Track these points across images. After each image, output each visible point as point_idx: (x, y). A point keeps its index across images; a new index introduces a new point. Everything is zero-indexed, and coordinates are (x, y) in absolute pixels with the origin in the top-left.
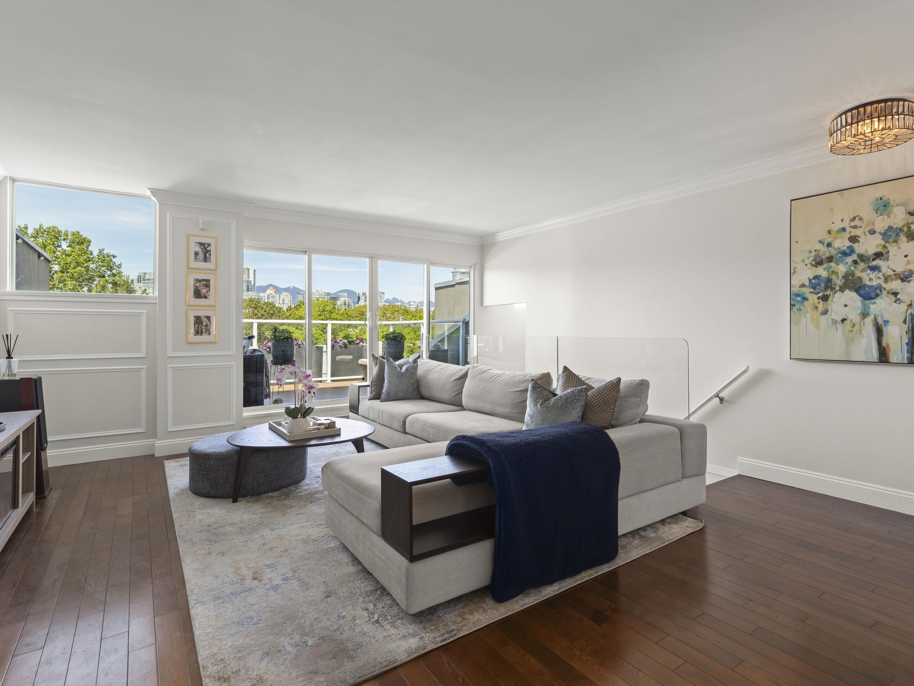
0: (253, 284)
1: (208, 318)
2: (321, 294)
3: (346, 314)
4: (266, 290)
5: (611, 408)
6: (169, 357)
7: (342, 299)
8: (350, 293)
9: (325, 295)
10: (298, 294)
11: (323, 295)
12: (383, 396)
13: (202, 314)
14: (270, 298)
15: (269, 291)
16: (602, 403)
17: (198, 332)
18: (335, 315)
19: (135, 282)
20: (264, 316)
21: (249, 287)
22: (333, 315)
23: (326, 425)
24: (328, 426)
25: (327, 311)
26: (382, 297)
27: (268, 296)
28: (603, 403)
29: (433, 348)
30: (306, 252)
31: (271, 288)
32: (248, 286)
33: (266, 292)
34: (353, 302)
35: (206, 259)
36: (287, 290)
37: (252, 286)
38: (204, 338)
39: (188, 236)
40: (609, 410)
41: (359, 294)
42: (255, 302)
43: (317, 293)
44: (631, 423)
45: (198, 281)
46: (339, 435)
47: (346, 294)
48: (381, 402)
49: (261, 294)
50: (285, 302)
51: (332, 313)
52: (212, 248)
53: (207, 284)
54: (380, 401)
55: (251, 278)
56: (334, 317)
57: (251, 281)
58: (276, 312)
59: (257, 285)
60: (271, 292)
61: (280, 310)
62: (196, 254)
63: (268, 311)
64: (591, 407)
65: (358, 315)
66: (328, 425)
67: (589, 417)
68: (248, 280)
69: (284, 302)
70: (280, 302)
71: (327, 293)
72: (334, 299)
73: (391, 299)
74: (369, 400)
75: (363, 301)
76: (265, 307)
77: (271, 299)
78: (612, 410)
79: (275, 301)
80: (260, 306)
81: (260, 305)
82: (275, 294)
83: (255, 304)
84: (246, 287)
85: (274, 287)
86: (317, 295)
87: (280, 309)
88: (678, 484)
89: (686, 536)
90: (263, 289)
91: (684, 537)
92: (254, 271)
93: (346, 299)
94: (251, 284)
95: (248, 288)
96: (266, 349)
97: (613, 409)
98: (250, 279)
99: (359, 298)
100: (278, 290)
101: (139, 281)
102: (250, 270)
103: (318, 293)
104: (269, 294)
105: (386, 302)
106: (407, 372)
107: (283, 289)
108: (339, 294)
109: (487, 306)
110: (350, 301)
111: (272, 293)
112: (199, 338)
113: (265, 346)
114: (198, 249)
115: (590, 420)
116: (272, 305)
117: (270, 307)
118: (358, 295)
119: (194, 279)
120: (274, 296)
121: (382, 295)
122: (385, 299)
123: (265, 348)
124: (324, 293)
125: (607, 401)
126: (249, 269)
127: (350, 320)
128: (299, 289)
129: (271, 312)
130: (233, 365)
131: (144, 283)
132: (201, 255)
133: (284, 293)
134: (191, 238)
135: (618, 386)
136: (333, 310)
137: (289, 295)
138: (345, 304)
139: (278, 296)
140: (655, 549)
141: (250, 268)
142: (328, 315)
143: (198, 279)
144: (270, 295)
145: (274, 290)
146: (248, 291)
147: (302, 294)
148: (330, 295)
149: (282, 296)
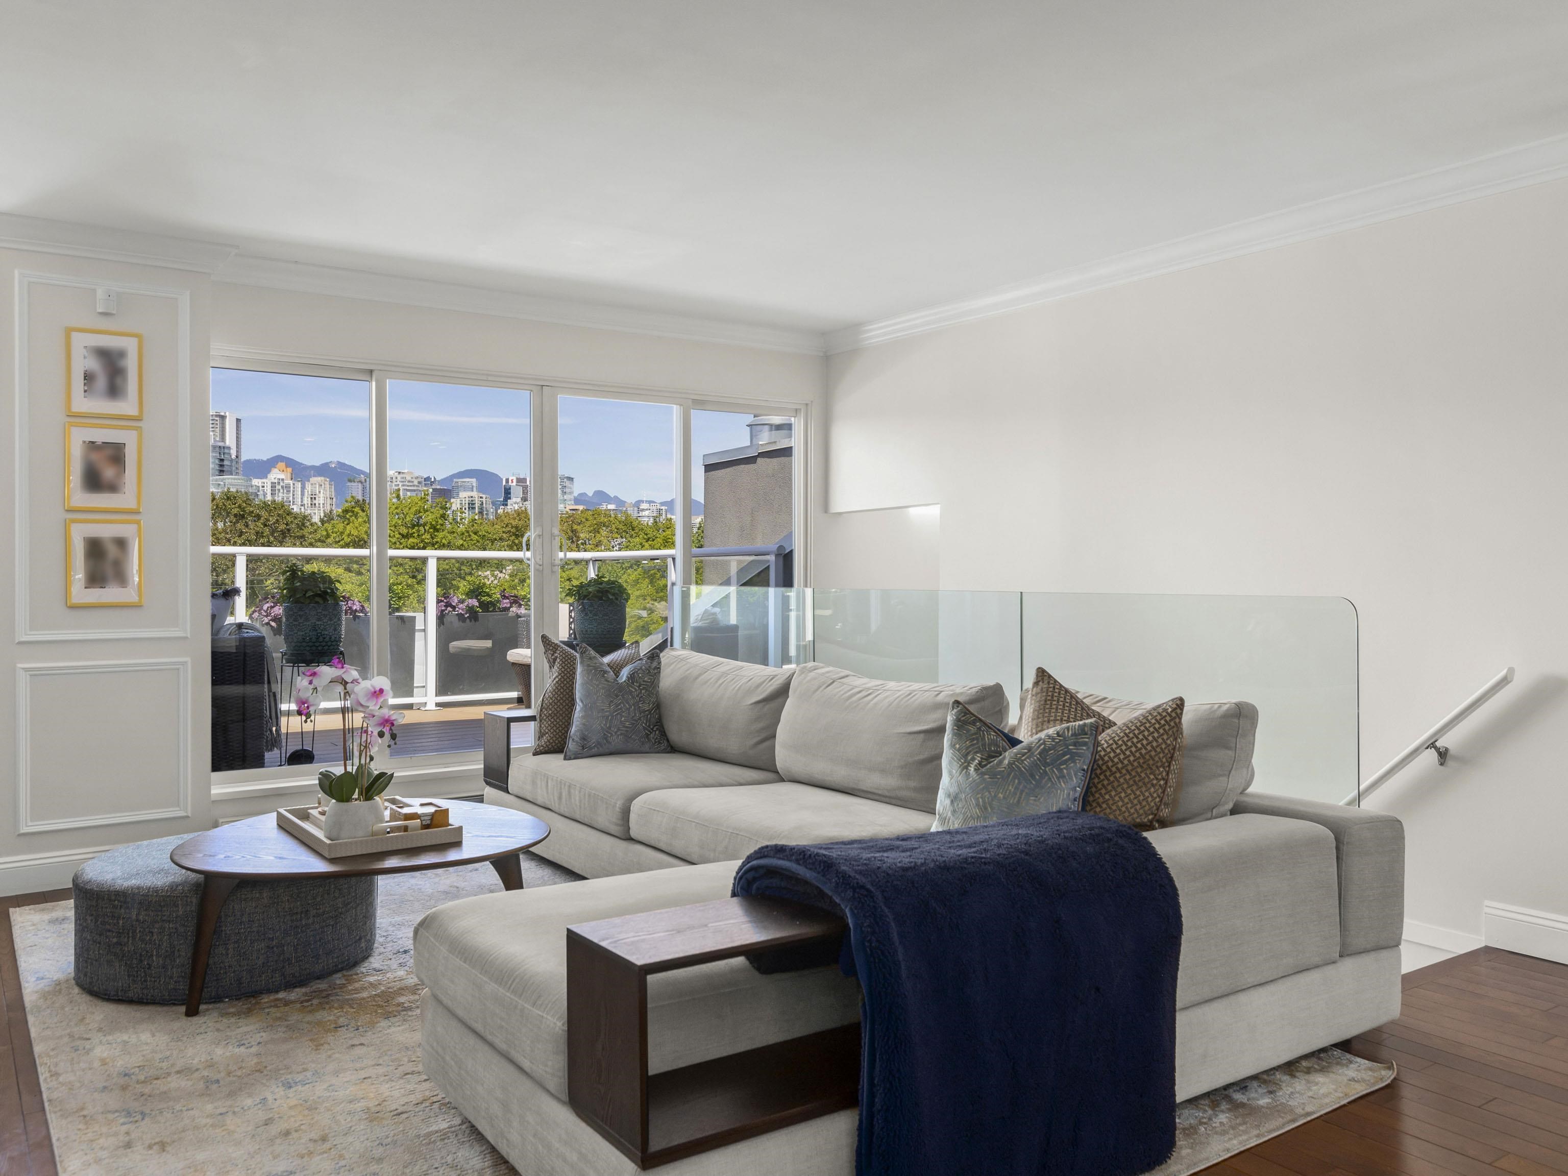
0: (234, 457)
1: (121, 543)
2: (409, 481)
3: (475, 533)
4: (269, 472)
5: (1160, 777)
6: (20, 643)
7: (463, 495)
8: (485, 479)
9: (419, 483)
10: (350, 481)
11: (416, 483)
12: (571, 746)
13: (106, 531)
14: (279, 490)
15: (276, 475)
16: (1136, 764)
17: (95, 579)
18: (447, 534)
20: (263, 537)
21: (226, 463)
22: (441, 535)
23: (426, 818)
24: (429, 822)
25: (424, 525)
26: (567, 490)
27: (273, 486)
28: (1139, 763)
29: (701, 620)
30: (371, 372)
31: (282, 465)
32: (222, 460)
33: (269, 476)
34: (493, 503)
35: (114, 390)
36: (323, 470)
37: (232, 460)
38: (110, 594)
39: (69, 331)
40: (1155, 782)
41: (507, 480)
42: (240, 502)
43: (399, 478)
44: (1209, 815)
45: (92, 446)
46: (458, 844)
47: (474, 480)
48: (565, 759)
49: (256, 482)
50: (316, 502)
51: (438, 530)
52: (131, 364)
53: (116, 454)
54: (562, 756)
55: (230, 441)
56: (444, 541)
57: (229, 448)
58: (294, 527)
59: (244, 458)
60: (282, 476)
61: (304, 520)
62: (89, 378)
63: (274, 523)
64: (1108, 773)
65: (505, 536)
66: (429, 818)
67: (1101, 800)
68: (221, 444)
69: (314, 502)
70: (305, 502)
71: (426, 479)
72: (444, 493)
73: (590, 494)
74: (534, 755)
75: (519, 500)
76: (264, 514)
77: (281, 494)
78: (1162, 782)
79: (291, 499)
80: (252, 512)
81: (252, 509)
82: (291, 482)
83: (240, 506)
84: (217, 462)
85: (290, 463)
86: (401, 484)
87: (305, 517)
88: (1330, 970)
89: (1349, 1103)
90: (262, 468)
91: (1344, 1106)
92: (238, 421)
93: (475, 494)
94: (230, 454)
95: (221, 466)
96: (268, 624)
97: (1163, 779)
98: (228, 443)
99: (507, 493)
100: (300, 472)
102: (227, 420)
103: (402, 478)
104: (276, 481)
105: (577, 501)
106: (633, 683)
107: (313, 467)
108: (455, 480)
109: (840, 514)
110: (484, 500)
111: (283, 480)
112: (96, 595)
113: (267, 616)
114: (93, 364)
115: (1104, 806)
116: (281, 510)
117: (279, 515)
118: (504, 483)
119: (84, 442)
120: (288, 487)
121: (567, 483)
122: (576, 494)
123: (266, 620)
124: (417, 478)
125: (1147, 757)
126: (223, 418)
127: (485, 549)
128: (351, 468)
129: (282, 527)
130: (184, 664)
132: (101, 382)
133: (314, 480)
134: (75, 336)
135: (1177, 720)
136: (440, 521)
137: (327, 483)
138: (471, 506)
139: (299, 485)
140: (1270, 1137)
141: (227, 414)
142: (427, 536)
143: (93, 443)
144: (279, 483)
145: (289, 470)
146: (221, 472)
147: (361, 482)
148: (432, 483)
149: (309, 487)
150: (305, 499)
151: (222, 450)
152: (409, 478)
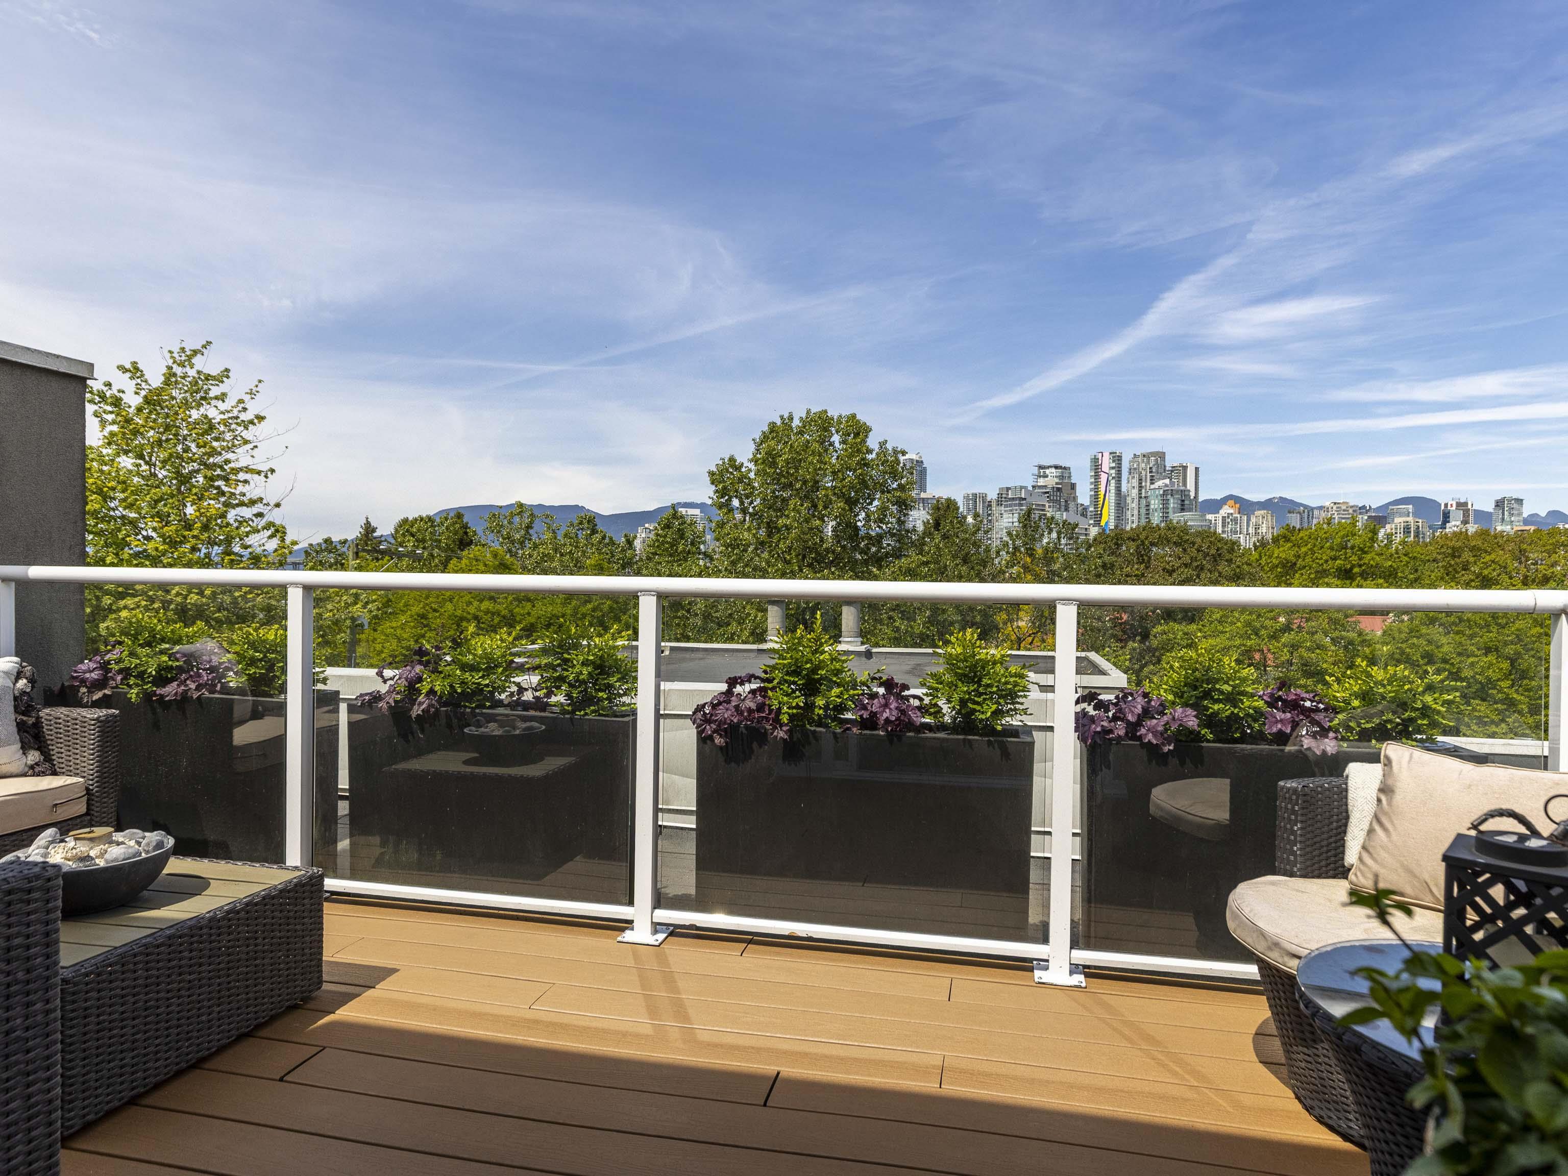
0: (1192, 497)
2: (1344, 510)
3: (1405, 555)
4: (1221, 508)
7: (1398, 520)
8: (1422, 505)
9: (1354, 511)
10: (1290, 512)
11: (1351, 511)
14: (1228, 523)
15: (1226, 510)
19: (994, 504)
21: (1186, 503)
22: (1369, 557)
26: (1515, 512)
27: (1224, 519)
31: (1231, 502)
32: (1183, 501)
33: (1221, 512)
34: (1430, 527)
36: (1267, 505)
37: (1191, 501)
41: (1446, 505)
43: (1335, 508)
47: (1411, 506)
49: (1210, 517)
50: (1260, 531)
51: (1366, 553)
55: (1190, 485)
56: (1372, 562)
57: (1189, 491)
58: (1224, 551)
59: (1201, 499)
60: (1231, 511)
65: (1439, 557)
68: (1183, 488)
69: (1256, 531)
70: (1250, 531)
71: (1360, 508)
72: (1380, 519)
73: (1543, 514)
75: (1458, 523)
76: (1199, 540)
77: (1230, 526)
79: (1238, 529)
82: (1239, 516)
83: (1178, 536)
84: (1180, 502)
85: (1238, 500)
86: (1336, 513)
90: (1214, 506)
92: (1197, 469)
93: (1410, 519)
94: (1189, 496)
95: (1182, 505)
99: (1446, 517)
100: (1246, 507)
101: (999, 503)
102: (1188, 470)
103: (1337, 508)
104: (1226, 515)
105: (1526, 522)
107: (1259, 503)
108: (1391, 507)
110: (1420, 524)
111: (1232, 514)
117: (1211, 542)
118: (1443, 507)
120: (1235, 520)
121: (1515, 506)
122: (1525, 515)
124: (1352, 507)
126: (1185, 468)
128: (1292, 502)
129: (1213, 552)
131: (1006, 506)
133: (1258, 513)
136: (1368, 544)
137: (1269, 515)
138: (1407, 530)
139: (1245, 518)
141: (1188, 465)
142: (1354, 558)
144: (1228, 517)
145: (1238, 506)
146: (1183, 510)
147: (1299, 513)
148: (1367, 511)
149: (1253, 520)
150: (1250, 529)
151: (1184, 493)
152: (1344, 507)
